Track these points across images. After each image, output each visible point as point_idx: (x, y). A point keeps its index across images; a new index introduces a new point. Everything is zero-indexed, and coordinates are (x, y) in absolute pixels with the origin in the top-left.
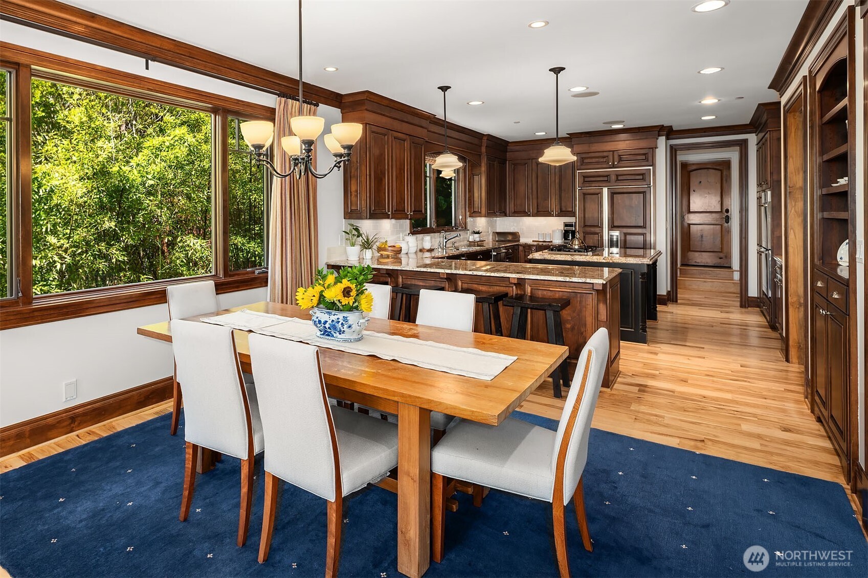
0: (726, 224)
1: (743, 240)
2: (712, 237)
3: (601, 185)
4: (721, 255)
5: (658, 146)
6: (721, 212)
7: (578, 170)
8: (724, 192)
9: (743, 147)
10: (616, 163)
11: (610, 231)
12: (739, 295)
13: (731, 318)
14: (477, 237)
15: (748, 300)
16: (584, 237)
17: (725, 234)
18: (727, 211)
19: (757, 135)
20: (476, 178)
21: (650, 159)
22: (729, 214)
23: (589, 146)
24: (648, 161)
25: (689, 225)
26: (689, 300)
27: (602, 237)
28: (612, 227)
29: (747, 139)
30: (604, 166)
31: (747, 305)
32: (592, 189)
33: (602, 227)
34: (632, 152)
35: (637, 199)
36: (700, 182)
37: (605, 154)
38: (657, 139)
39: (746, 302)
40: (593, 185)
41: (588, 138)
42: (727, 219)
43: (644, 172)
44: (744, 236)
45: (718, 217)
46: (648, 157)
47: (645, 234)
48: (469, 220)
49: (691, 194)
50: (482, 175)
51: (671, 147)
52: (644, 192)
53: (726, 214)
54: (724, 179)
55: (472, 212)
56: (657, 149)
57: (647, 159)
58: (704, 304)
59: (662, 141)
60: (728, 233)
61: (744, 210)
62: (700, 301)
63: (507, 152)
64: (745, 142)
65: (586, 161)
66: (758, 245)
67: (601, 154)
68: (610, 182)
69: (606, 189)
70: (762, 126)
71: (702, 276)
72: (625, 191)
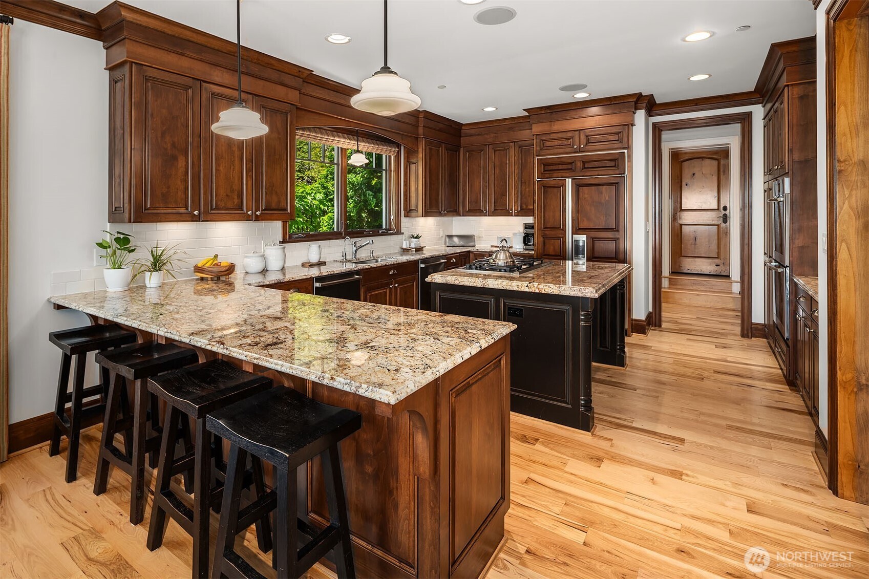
0: (723, 225)
1: (746, 247)
2: (707, 240)
3: (564, 175)
4: (717, 261)
5: (635, 123)
6: (718, 209)
7: (537, 156)
8: (721, 184)
9: (746, 124)
10: (582, 146)
11: (574, 236)
12: (740, 314)
13: (729, 359)
14: (414, 243)
15: (751, 328)
16: (544, 243)
17: (722, 235)
18: (725, 208)
19: (764, 107)
20: (413, 167)
21: (625, 139)
22: (727, 212)
23: (551, 126)
24: (621, 142)
25: (681, 225)
26: (676, 322)
27: (565, 242)
28: (577, 230)
29: (752, 112)
30: (568, 150)
31: (750, 335)
32: (553, 181)
33: (564, 230)
34: (602, 130)
35: (607, 193)
36: (694, 174)
37: (569, 134)
38: (634, 113)
39: (749, 330)
40: (555, 175)
41: (548, 114)
42: (725, 219)
43: (617, 157)
44: (746, 241)
45: (714, 216)
46: (623, 135)
47: (618, 239)
48: (404, 220)
49: (683, 188)
50: (419, 162)
51: (654, 125)
52: (617, 183)
53: (724, 212)
54: (722, 170)
55: (408, 210)
56: (634, 127)
57: (620, 140)
58: (696, 330)
59: (640, 116)
60: (726, 235)
61: (747, 207)
62: (691, 325)
63: (461, 137)
64: (750, 114)
65: (548, 144)
66: (765, 254)
67: (564, 135)
68: (574, 171)
69: (570, 180)
70: (770, 92)
71: (695, 288)
72: (593, 182)
